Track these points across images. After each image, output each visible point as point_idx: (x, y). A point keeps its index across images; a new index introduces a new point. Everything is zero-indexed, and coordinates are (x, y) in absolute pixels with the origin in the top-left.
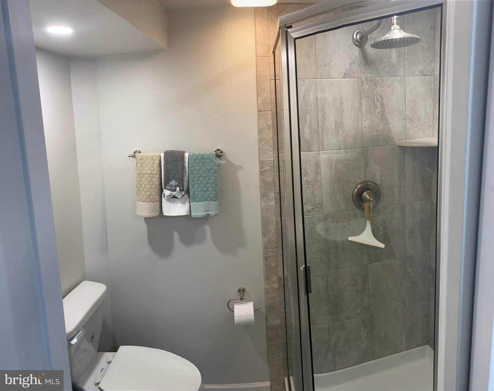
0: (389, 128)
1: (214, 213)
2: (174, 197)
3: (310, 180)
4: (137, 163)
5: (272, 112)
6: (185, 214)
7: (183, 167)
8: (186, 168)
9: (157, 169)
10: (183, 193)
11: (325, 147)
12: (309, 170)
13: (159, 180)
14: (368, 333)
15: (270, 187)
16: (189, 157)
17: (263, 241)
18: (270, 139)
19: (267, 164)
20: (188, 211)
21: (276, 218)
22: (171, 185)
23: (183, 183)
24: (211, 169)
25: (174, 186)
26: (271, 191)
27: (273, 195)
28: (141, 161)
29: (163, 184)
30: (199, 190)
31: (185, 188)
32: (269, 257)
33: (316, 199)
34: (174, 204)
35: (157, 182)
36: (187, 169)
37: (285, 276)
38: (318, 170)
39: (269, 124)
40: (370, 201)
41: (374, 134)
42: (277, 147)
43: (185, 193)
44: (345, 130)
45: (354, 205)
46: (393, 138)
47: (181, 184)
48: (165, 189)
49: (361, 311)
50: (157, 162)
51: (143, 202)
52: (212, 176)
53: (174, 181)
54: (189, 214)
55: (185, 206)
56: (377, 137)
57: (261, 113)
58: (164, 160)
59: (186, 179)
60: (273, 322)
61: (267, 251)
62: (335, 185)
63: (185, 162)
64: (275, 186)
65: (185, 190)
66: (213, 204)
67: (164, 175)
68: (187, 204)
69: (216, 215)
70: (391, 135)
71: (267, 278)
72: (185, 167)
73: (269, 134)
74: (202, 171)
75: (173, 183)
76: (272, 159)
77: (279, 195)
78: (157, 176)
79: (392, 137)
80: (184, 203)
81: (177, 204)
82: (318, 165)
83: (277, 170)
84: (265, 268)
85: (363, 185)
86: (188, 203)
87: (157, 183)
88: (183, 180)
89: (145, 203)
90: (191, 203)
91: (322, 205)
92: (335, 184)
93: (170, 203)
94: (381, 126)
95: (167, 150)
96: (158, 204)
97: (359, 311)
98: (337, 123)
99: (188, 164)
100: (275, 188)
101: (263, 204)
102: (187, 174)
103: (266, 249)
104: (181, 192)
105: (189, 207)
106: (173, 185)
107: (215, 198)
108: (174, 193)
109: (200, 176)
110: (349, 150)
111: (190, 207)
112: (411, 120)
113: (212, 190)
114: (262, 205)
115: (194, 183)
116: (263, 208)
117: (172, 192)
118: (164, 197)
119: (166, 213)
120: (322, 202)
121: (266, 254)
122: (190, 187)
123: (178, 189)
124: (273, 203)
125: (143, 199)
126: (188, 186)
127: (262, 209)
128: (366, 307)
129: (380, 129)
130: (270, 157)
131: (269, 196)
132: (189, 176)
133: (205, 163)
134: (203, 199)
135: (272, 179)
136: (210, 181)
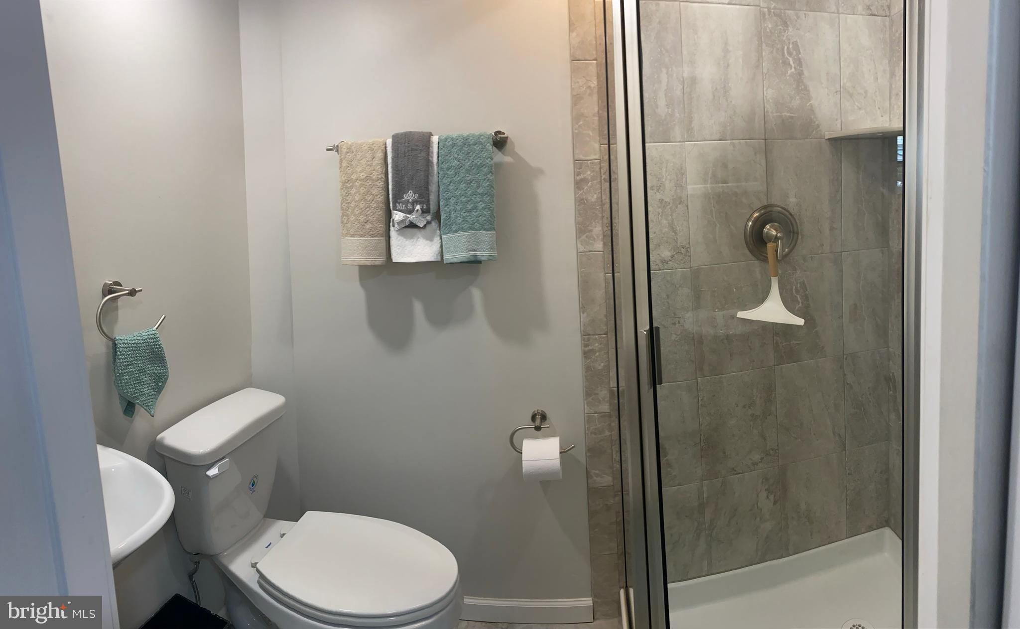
0: (811, 106)
1: (487, 255)
2: (412, 225)
3: (667, 200)
4: (341, 161)
5: (597, 63)
6: (432, 259)
7: (429, 163)
8: (433, 165)
9: (379, 168)
10: (429, 218)
11: (695, 133)
12: (666, 180)
13: (383, 193)
14: (775, 503)
15: (594, 213)
16: (439, 143)
17: (582, 320)
18: (594, 115)
19: (588, 166)
20: (437, 253)
21: (605, 274)
22: (406, 200)
23: (429, 197)
24: (482, 165)
25: (410, 202)
26: (596, 221)
27: (600, 228)
28: (349, 156)
29: (391, 200)
30: (458, 208)
31: (433, 207)
32: (592, 351)
33: (678, 237)
34: (412, 240)
35: (379, 196)
36: (435, 167)
37: (620, 389)
38: (683, 179)
39: (592, 85)
40: (776, 238)
41: (783, 114)
42: (606, 132)
43: (432, 219)
44: (731, 102)
45: (749, 250)
46: (818, 126)
47: (424, 197)
48: (394, 210)
49: (762, 459)
50: (380, 155)
51: (353, 235)
52: (485, 179)
53: (411, 192)
54: (439, 259)
55: (432, 245)
56: (790, 120)
57: (577, 63)
58: (393, 150)
59: (433, 188)
60: (598, 479)
61: (589, 341)
62: (712, 210)
63: (432, 153)
64: (603, 211)
65: (431, 212)
66: (486, 236)
67: (393, 181)
68: (437, 240)
69: (491, 258)
70: (815, 120)
71: (589, 393)
72: (433, 163)
73: (592, 106)
74: (464, 170)
75: (410, 196)
76: (597, 157)
77: (610, 228)
78: (380, 184)
79: (817, 124)
80: (431, 239)
81: (417, 240)
82: (682, 168)
83: (607, 177)
84: (584, 373)
85: (763, 211)
86: (438, 238)
87: (381, 198)
88: (427, 189)
89: (356, 238)
90: (443, 237)
91: (688, 249)
92: (713, 208)
93: (405, 240)
94: (796, 102)
95: (397, 132)
96: (383, 239)
97: (757, 457)
98: (716, 89)
99: (438, 157)
100: (602, 215)
101: (581, 248)
102: (435, 177)
103: (587, 338)
104: (425, 214)
105: (439, 246)
106: (409, 200)
107: (490, 224)
108: (412, 217)
109: (461, 181)
110: (739, 142)
111: (441, 247)
112: (851, 95)
113: (484, 209)
114: (579, 249)
115: (448, 195)
116: (582, 254)
117: (408, 215)
118: (394, 226)
119: (397, 258)
120: (689, 243)
121: (586, 346)
122: (441, 203)
123: (418, 207)
124: (599, 246)
125: (352, 231)
126: (437, 203)
127: (580, 256)
128: (772, 450)
129: (795, 107)
130: (594, 150)
131: (591, 231)
132: (439, 182)
133: (471, 153)
134: (465, 226)
135: (597, 198)
136: (480, 190)
